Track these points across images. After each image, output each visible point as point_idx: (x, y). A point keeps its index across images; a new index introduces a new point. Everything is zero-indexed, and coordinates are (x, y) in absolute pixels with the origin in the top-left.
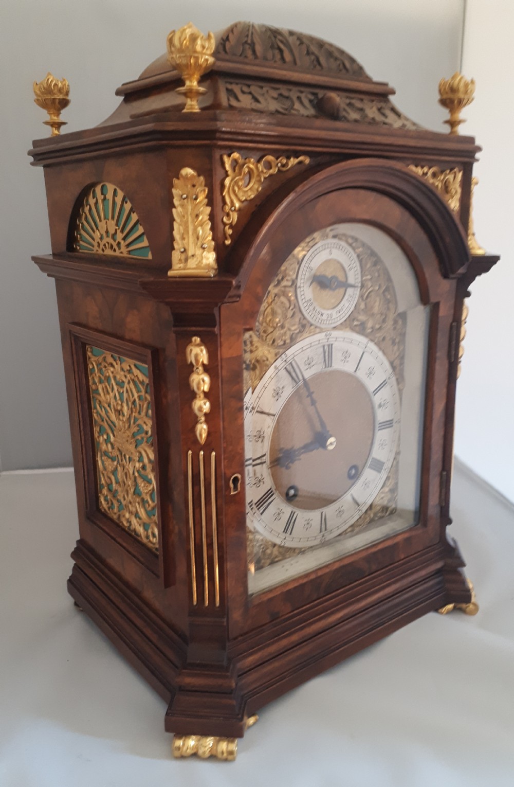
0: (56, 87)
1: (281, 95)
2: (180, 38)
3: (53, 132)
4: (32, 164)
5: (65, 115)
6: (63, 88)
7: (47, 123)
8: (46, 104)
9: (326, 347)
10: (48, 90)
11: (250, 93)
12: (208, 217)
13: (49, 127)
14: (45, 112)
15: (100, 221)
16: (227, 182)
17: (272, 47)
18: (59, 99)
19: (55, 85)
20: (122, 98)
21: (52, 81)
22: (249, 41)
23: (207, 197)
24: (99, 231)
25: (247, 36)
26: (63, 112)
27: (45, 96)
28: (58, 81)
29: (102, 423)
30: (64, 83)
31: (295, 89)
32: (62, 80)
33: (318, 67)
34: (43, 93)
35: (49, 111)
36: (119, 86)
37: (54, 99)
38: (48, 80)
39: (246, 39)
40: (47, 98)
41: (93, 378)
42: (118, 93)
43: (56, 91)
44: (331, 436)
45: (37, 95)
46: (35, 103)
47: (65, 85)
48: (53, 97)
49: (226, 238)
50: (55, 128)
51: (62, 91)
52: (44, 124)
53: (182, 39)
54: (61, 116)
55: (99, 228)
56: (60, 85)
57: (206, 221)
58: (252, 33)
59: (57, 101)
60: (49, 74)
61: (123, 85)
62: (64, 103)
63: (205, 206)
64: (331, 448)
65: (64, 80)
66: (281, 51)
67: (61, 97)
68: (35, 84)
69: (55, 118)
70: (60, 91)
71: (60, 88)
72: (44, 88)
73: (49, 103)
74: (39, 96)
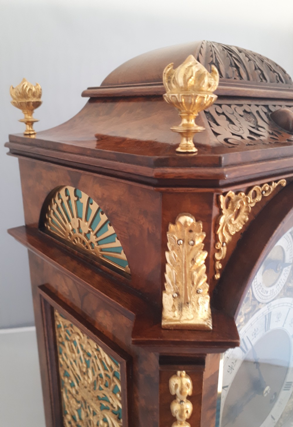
0: (30, 92)
1: (245, 111)
2: (185, 76)
3: (27, 128)
4: (8, 154)
5: (37, 113)
6: (36, 92)
7: (21, 121)
8: (21, 106)
9: (267, 316)
10: (24, 95)
11: (223, 114)
12: (204, 262)
13: (24, 124)
14: (20, 111)
15: (73, 217)
16: (222, 220)
17: (231, 65)
18: (33, 102)
19: (30, 90)
20: (87, 99)
21: (27, 87)
22: (214, 61)
23: (204, 242)
24: (70, 224)
25: (212, 56)
26: (36, 111)
27: (20, 99)
28: (32, 86)
29: (67, 370)
30: (37, 87)
31: (253, 103)
32: (35, 85)
33: (264, 80)
34: (18, 97)
35: (23, 111)
36: (85, 89)
37: (29, 103)
38: (24, 85)
39: (211, 59)
40: (22, 101)
41: (59, 332)
42: (84, 95)
43: (30, 95)
44: (266, 386)
45: (12, 97)
46: (11, 104)
47: (38, 89)
48: (27, 101)
49: (216, 273)
50: (29, 125)
51: (35, 95)
52: (19, 122)
53: (188, 77)
54: (34, 115)
55: (71, 222)
56: (34, 89)
57: (201, 266)
58: (215, 53)
59: (32, 103)
60: (24, 80)
61: (89, 88)
62: (37, 104)
63: (201, 251)
64: (265, 395)
65: (37, 85)
66: (237, 68)
67: (35, 100)
68: (12, 88)
69: (30, 117)
70: (34, 95)
71: (34, 92)
72: (20, 93)
73: (24, 105)
74: (15, 99)
